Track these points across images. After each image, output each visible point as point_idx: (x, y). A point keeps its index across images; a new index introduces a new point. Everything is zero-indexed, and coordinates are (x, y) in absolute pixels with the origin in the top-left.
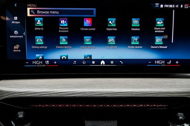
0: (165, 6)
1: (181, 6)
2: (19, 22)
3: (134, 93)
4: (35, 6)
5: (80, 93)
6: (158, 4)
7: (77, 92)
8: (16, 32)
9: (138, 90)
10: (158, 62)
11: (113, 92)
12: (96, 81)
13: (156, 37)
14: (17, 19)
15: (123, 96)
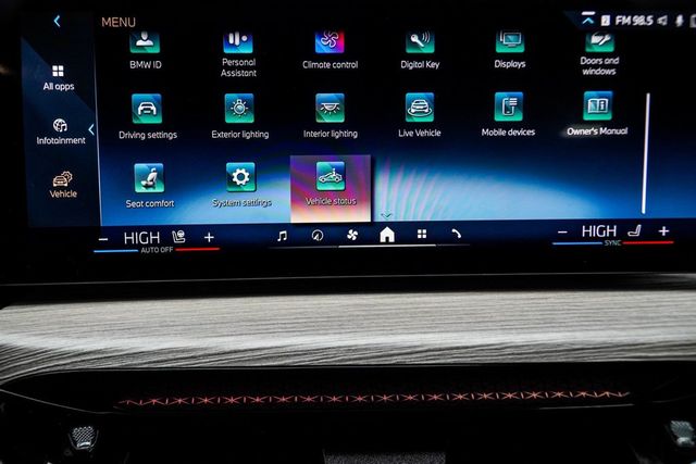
0: (618, 21)
1: (675, 19)
2: (71, 87)
3: (508, 351)
4: (132, 24)
5: (306, 352)
6: (593, 13)
7: (296, 348)
8: (59, 124)
9: (522, 336)
10: (594, 231)
11: (432, 348)
12: (366, 305)
13: (587, 94)
14: (61, 74)
15: (469, 360)
